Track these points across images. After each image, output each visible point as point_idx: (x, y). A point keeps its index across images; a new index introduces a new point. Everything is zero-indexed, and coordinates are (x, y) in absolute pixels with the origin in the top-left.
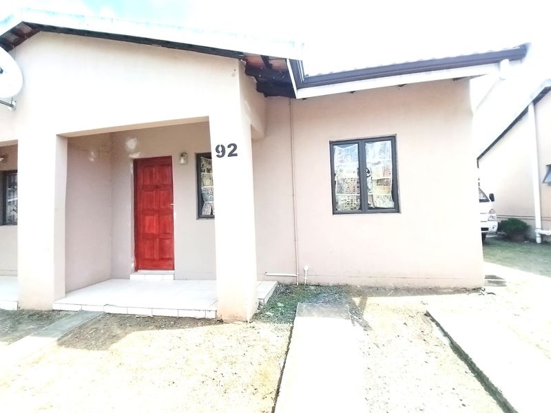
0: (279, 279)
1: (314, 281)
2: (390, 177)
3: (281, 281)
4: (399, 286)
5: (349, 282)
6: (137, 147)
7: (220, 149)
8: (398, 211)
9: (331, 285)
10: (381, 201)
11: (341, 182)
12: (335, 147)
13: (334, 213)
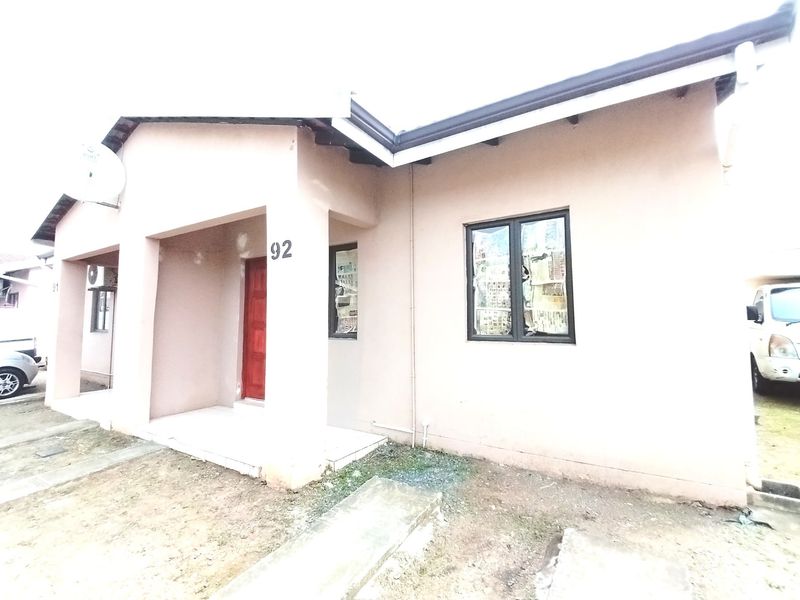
0: (389, 432)
1: (436, 445)
2: (563, 280)
3: (393, 438)
4: (570, 476)
5: (487, 456)
6: (248, 244)
7: (275, 248)
8: (573, 342)
9: (460, 455)
10: (547, 322)
11: (483, 288)
12: (474, 232)
13: (470, 338)
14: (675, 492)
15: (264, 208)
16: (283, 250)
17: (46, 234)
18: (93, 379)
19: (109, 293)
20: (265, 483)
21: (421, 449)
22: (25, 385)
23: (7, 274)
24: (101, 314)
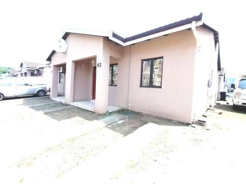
0: (122, 107)
1: (132, 110)
2: (161, 74)
5: (142, 112)
6: (94, 63)
8: (161, 88)
9: (136, 112)
10: (157, 83)
11: (145, 75)
12: (144, 62)
13: (141, 87)
14: (177, 120)
15: (96, 55)
16: (99, 65)
17: (49, 59)
18: (59, 94)
19: (63, 74)
20: (95, 113)
21: (128, 110)
22: (46, 94)
23: (39, 68)
24: (61, 79)
